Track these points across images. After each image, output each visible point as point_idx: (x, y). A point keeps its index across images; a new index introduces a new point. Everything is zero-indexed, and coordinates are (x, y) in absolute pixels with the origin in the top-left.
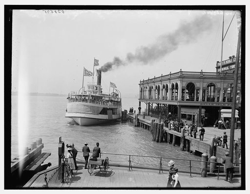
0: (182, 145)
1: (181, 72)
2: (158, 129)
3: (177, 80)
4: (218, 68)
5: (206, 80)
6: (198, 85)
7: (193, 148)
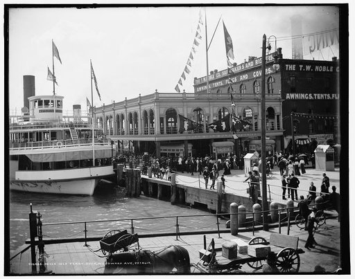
1: (157, 93)
2: (134, 179)
3: (151, 105)
5: (190, 104)
6: (180, 111)
7: (191, 199)
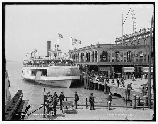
0: (105, 90)
1: (99, 44)
2: (87, 81)
3: (96, 49)
4: (116, 42)
5: (114, 49)
6: (109, 52)
7: (113, 92)
